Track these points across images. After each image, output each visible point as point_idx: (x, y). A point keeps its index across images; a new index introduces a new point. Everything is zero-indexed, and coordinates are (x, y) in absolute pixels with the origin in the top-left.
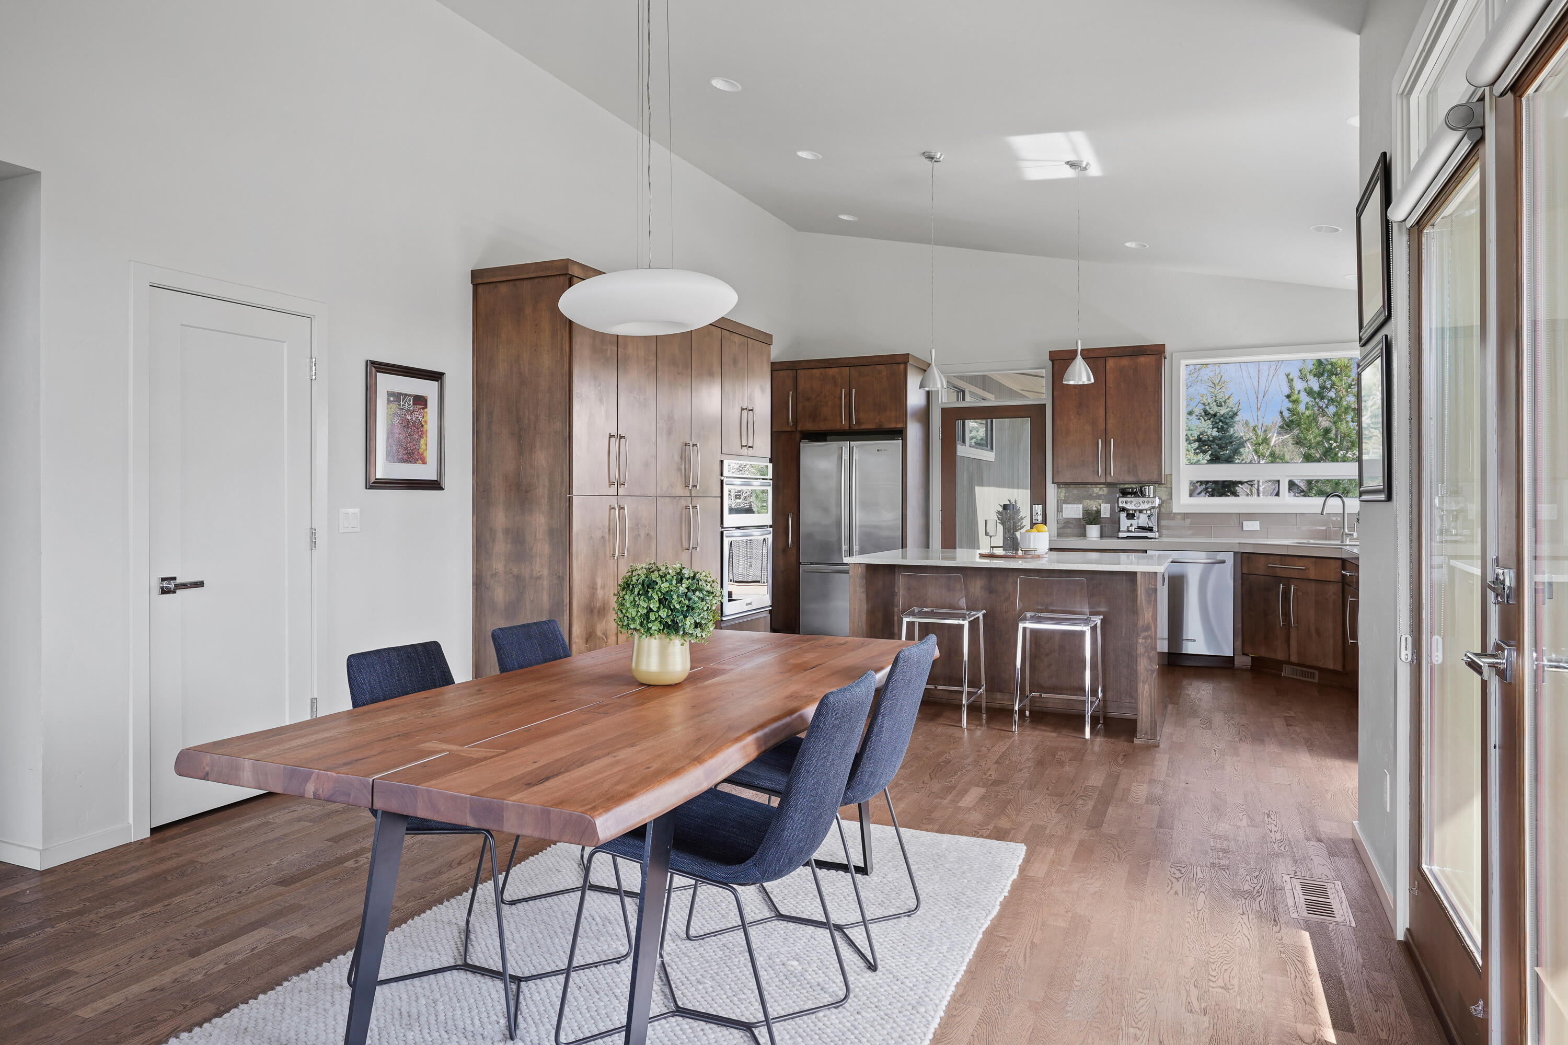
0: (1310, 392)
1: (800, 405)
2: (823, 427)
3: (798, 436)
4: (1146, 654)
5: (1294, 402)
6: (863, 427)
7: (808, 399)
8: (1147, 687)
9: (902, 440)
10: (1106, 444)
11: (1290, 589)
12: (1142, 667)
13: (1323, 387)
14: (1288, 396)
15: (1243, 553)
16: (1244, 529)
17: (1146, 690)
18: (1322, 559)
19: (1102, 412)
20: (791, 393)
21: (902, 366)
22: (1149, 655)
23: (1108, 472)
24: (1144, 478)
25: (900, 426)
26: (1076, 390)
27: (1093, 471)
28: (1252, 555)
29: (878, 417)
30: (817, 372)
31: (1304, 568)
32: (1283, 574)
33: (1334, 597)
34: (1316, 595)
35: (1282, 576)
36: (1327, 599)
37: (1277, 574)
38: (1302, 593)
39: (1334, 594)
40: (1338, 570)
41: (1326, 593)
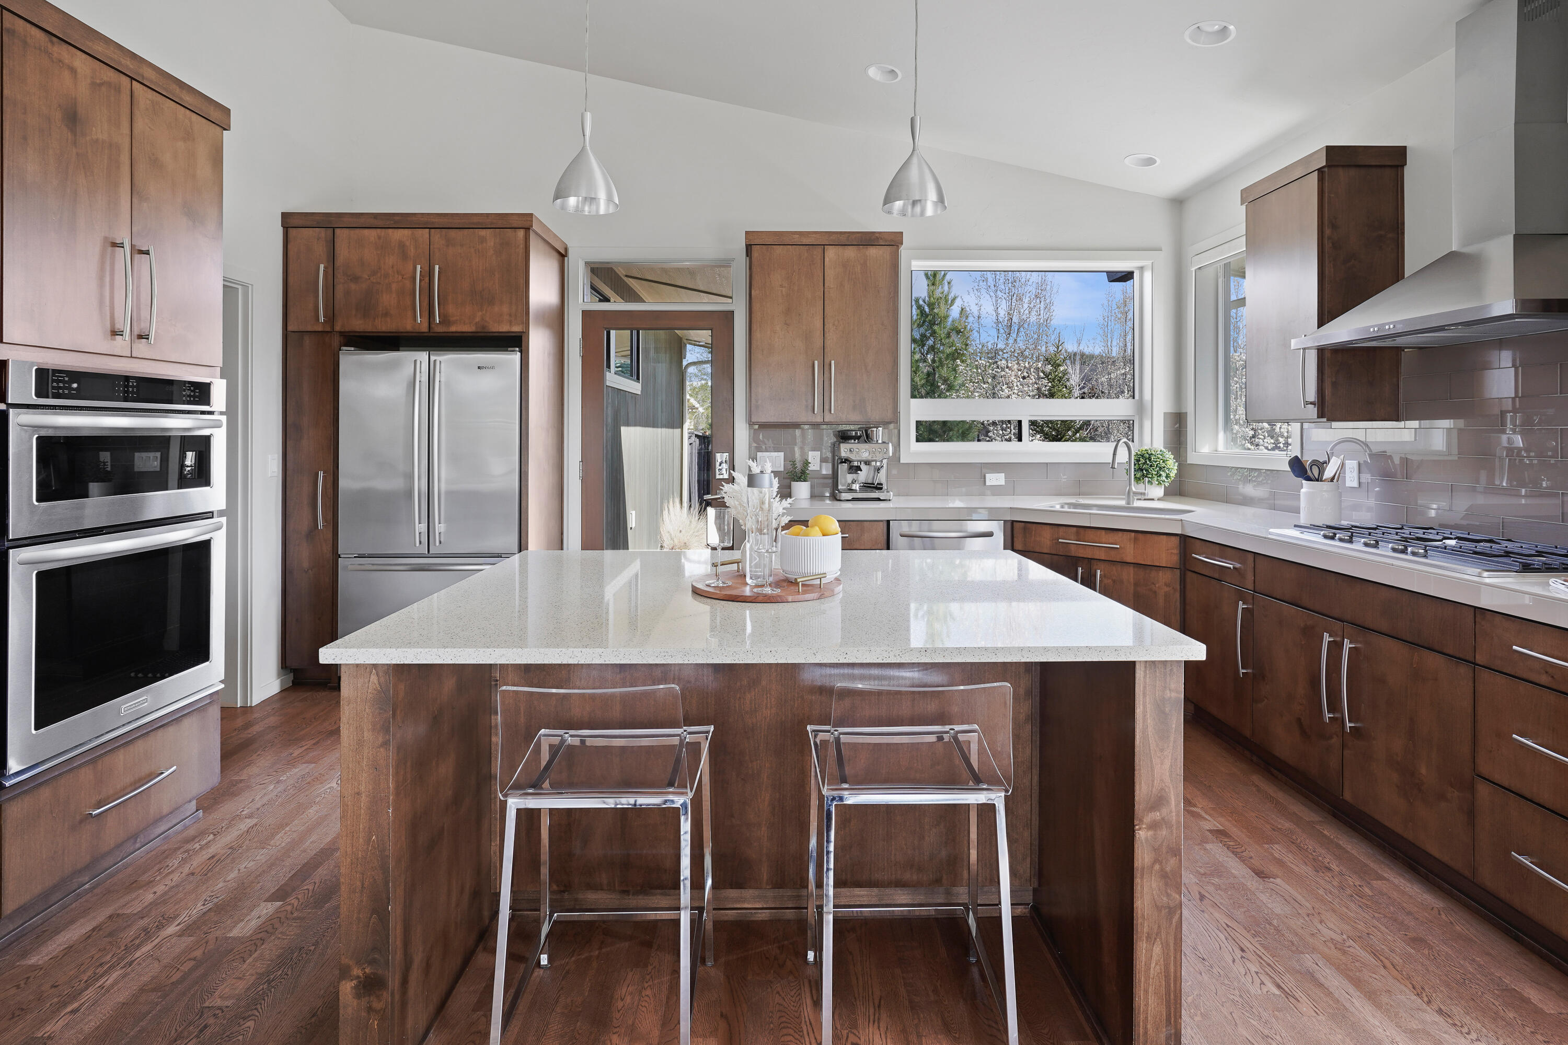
1: (340, 289)
2: (384, 326)
3: (336, 340)
4: (1157, 867)
6: (453, 329)
7: (356, 279)
8: (1157, 949)
9: (521, 351)
10: (825, 367)
11: (1096, 575)
12: (1147, 898)
15: (1016, 521)
16: (987, 484)
17: (1155, 958)
18: (1146, 534)
19: (818, 324)
20: (322, 267)
21: (521, 233)
22: (1162, 870)
23: (827, 407)
24: (875, 416)
25: (516, 329)
26: (784, 289)
27: (807, 407)
28: (1030, 525)
29: (480, 313)
30: (371, 234)
31: (1118, 546)
32: (1081, 553)
33: (1167, 589)
34: (1136, 584)
35: (1082, 556)
36: (1155, 592)
37: (1073, 554)
38: (1114, 581)
39: (1166, 585)
40: (1173, 551)
41: (1153, 584)
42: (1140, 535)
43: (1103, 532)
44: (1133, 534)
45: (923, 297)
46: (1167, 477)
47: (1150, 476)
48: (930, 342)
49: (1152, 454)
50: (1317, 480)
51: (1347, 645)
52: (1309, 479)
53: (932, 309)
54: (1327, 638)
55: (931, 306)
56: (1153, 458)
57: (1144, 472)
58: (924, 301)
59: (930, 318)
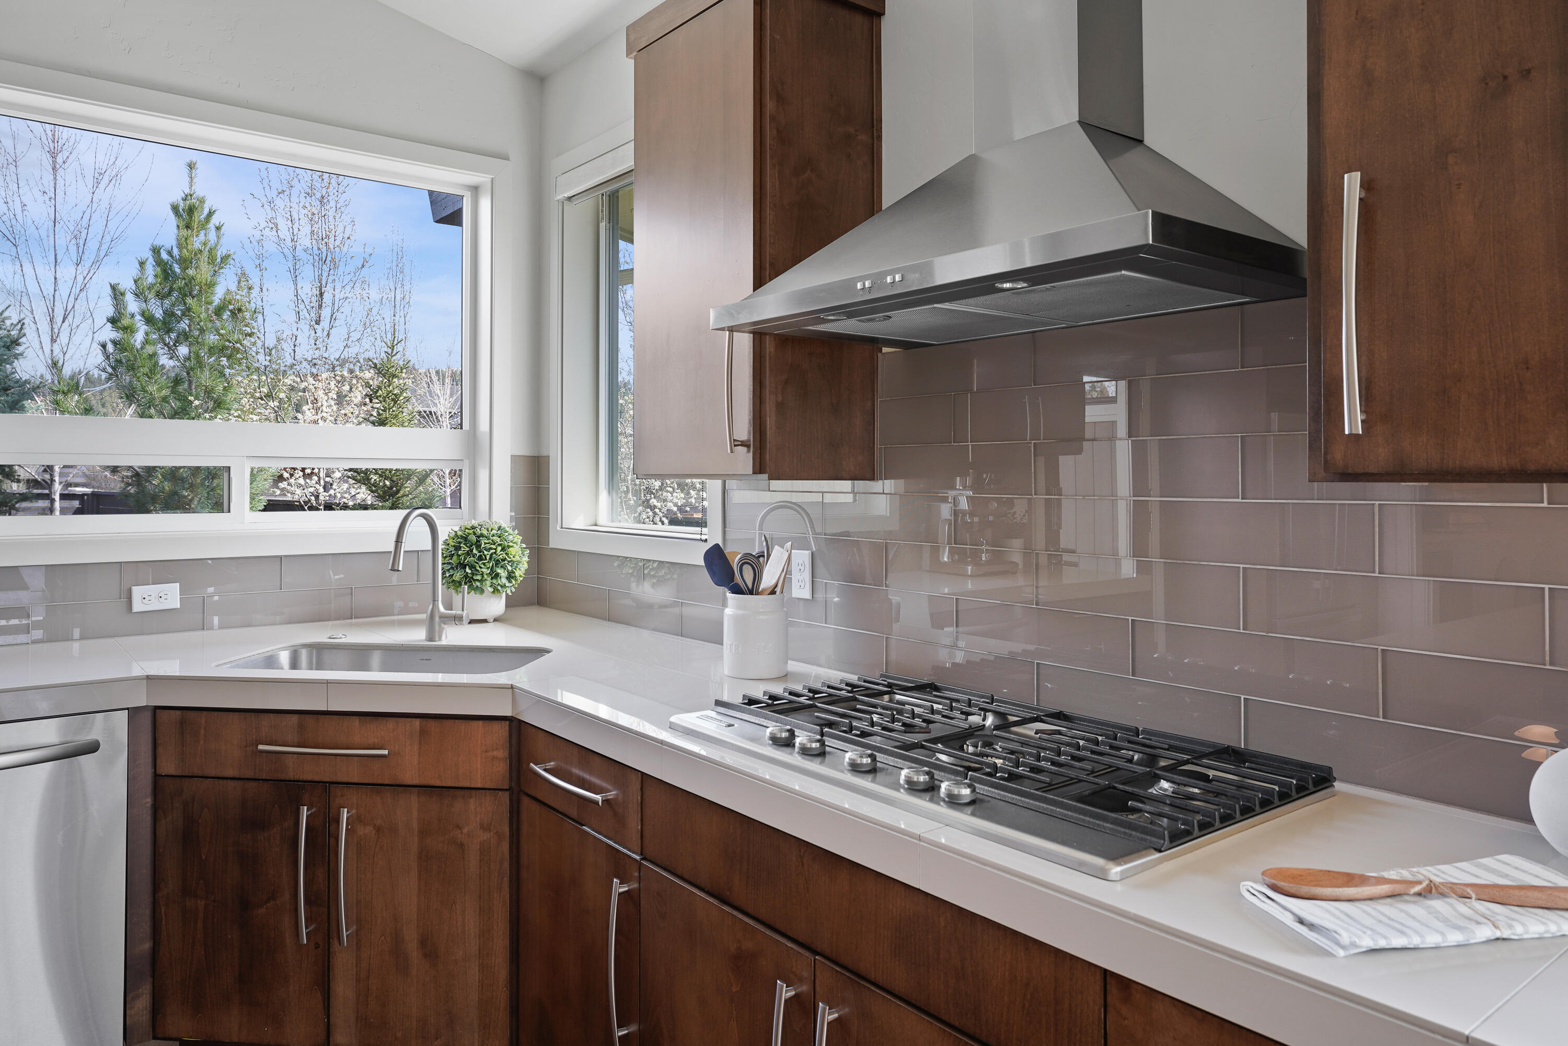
0: (149, 319)
5: (125, 329)
11: (337, 821)
13: (169, 314)
14: (113, 321)
15: (156, 708)
16: (130, 611)
18: (444, 721)
28: (192, 714)
31: (386, 752)
32: (310, 772)
33: (485, 836)
34: (424, 833)
35: (310, 778)
36: (462, 845)
37: (291, 775)
38: (378, 830)
39: (485, 828)
40: (495, 753)
41: (459, 827)
42: (432, 723)
43: (356, 721)
44: (417, 722)
45: (168, 247)
46: (510, 577)
47: (479, 577)
48: (184, 325)
49: (482, 535)
50: (751, 593)
51: (826, 1016)
52: (737, 590)
53: (184, 269)
54: (785, 992)
55: (185, 263)
56: (483, 541)
57: (468, 570)
58: (170, 253)
59: (180, 283)
